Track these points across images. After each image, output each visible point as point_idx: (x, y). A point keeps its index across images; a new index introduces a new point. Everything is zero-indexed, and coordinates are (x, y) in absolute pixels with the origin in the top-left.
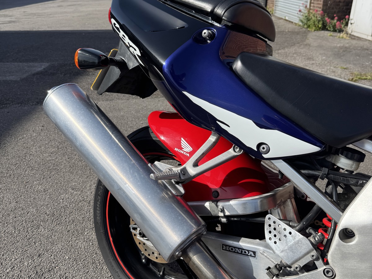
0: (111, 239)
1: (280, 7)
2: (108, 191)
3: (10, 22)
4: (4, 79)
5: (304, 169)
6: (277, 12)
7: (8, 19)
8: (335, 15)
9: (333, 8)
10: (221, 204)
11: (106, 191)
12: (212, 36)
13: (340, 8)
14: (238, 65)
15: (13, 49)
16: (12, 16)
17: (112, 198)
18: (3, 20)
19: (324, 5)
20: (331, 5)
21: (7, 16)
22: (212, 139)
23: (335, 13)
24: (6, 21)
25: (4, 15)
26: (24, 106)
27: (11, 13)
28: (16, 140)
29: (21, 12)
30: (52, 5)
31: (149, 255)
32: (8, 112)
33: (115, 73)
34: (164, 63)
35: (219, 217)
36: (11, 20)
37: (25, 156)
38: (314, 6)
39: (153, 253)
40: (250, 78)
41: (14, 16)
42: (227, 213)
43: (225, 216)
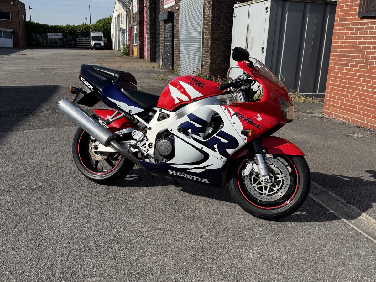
1: (182, 69)
6: (181, 72)
8: (219, 75)
9: (217, 70)
10: (120, 131)
12: (114, 82)
13: (222, 70)
14: (122, 90)
19: (210, 68)
20: (215, 67)
22: (117, 111)
23: (219, 73)
33: (82, 95)
34: (101, 90)
35: (120, 135)
38: (204, 68)
39: (95, 156)
40: (125, 93)
42: (122, 133)
43: (122, 134)
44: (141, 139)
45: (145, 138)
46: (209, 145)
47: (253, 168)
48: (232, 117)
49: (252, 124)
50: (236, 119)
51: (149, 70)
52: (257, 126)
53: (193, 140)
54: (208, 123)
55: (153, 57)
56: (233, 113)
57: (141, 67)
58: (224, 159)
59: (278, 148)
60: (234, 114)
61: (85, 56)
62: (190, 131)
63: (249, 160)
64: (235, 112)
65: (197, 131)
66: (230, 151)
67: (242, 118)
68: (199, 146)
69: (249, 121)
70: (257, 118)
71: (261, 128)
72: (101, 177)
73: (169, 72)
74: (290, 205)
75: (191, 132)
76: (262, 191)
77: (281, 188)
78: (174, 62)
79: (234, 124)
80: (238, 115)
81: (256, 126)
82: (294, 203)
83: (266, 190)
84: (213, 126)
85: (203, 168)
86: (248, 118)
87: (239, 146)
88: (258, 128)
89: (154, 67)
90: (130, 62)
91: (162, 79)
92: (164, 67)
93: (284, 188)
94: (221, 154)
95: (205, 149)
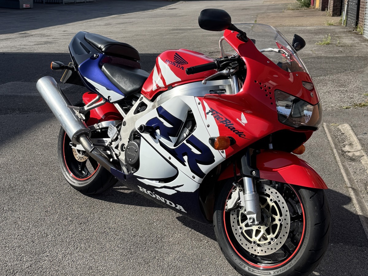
0: (65, 157)
2: (65, 132)
3: (46, 43)
4: (29, 94)
5: (124, 107)
6: (366, 32)
7: (44, 39)
10: (98, 124)
11: (64, 132)
12: (98, 57)
14: (103, 68)
15: (43, 71)
16: (49, 36)
17: (67, 135)
18: (39, 41)
21: (44, 36)
22: (97, 97)
24: (41, 42)
25: (41, 34)
26: (41, 113)
27: (49, 32)
28: (30, 131)
29: (60, 31)
30: (98, 23)
31: (75, 155)
32: (28, 116)
33: (70, 73)
34: (79, 66)
35: (98, 130)
36: (47, 40)
37: (34, 140)
39: (77, 155)
41: (52, 36)
42: (100, 127)
43: (100, 129)
44: (114, 138)
45: (119, 137)
46: (177, 155)
47: (239, 199)
48: (207, 115)
49: (231, 129)
50: (211, 119)
51: (320, 29)
52: (239, 133)
53: (161, 145)
54: (183, 122)
55: (337, 8)
56: (208, 109)
57: (311, 25)
58: (197, 178)
59: (277, 171)
60: (210, 112)
61: (246, 9)
62: (158, 131)
63: (237, 185)
64: (211, 109)
65: (167, 133)
66: (204, 168)
67: (219, 118)
68: (167, 155)
69: (228, 123)
70: (241, 120)
71: (245, 136)
72: (79, 184)
73: (350, 31)
74: (287, 267)
75: (159, 134)
76: (251, 237)
77: (276, 237)
78: (360, 17)
79: (208, 126)
80: (215, 113)
81: (236, 133)
82: (294, 264)
83: (256, 235)
84: (190, 128)
85: (173, 188)
86: (227, 120)
87: (214, 161)
88: (240, 135)
89: (332, 25)
90: (302, 16)
91: (328, 44)
92: (346, 24)
93: (281, 238)
94: (192, 171)
95: (174, 161)
